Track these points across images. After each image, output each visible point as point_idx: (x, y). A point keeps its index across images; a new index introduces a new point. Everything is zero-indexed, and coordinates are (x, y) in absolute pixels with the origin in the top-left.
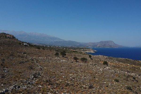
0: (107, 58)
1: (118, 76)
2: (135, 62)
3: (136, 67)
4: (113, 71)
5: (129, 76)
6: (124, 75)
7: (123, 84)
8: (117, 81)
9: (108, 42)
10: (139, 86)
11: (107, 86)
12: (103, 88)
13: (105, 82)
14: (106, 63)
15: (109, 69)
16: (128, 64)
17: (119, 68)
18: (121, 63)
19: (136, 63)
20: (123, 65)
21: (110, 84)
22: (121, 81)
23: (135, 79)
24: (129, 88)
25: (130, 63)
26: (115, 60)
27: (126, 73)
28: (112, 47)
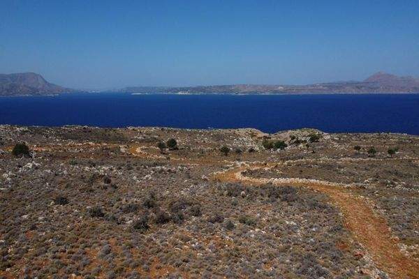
0: (26, 131)
1: (65, 185)
2: (107, 134)
3: (111, 146)
4: (49, 171)
5: (95, 177)
6: (83, 178)
7: (80, 204)
8: (63, 201)
9: (23, 77)
10: (120, 200)
11: (34, 228)
12: (21, 235)
13: (25, 217)
14: (21, 151)
15: (37, 168)
16: (91, 143)
17: (64, 158)
18: (71, 142)
19: (109, 135)
20: (75, 146)
21: (40, 218)
22: (75, 198)
23: (109, 181)
24: (97, 213)
25: (96, 139)
26: (51, 135)
27: (87, 168)
28: (40, 92)
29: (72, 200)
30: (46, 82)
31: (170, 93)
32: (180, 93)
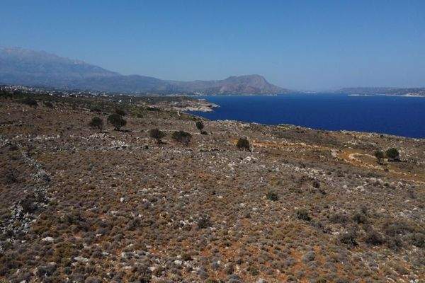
0: (248, 128)
1: (276, 182)
2: (319, 136)
3: (323, 149)
4: (264, 167)
5: (304, 179)
6: (293, 177)
7: (289, 203)
8: (274, 197)
9: (249, 79)
10: (327, 207)
11: (248, 216)
12: (238, 221)
13: (242, 205)
14: (243, 144)
15: (254, 162)
16: (302, 144)
17: (278, 155)
18: (284, 141)
19: (322, 138)
20: (288, 146)
21: (254, 209)
22: (284, 197)
23: (317, 186)
24: (304, 216)
25: (308, 140)
26: (268, 133)
27: (297, 169)
28: (262, 92)
29: (282, 198)
30: (268, 83)
31: (394, 95)
32: (408, 95)
